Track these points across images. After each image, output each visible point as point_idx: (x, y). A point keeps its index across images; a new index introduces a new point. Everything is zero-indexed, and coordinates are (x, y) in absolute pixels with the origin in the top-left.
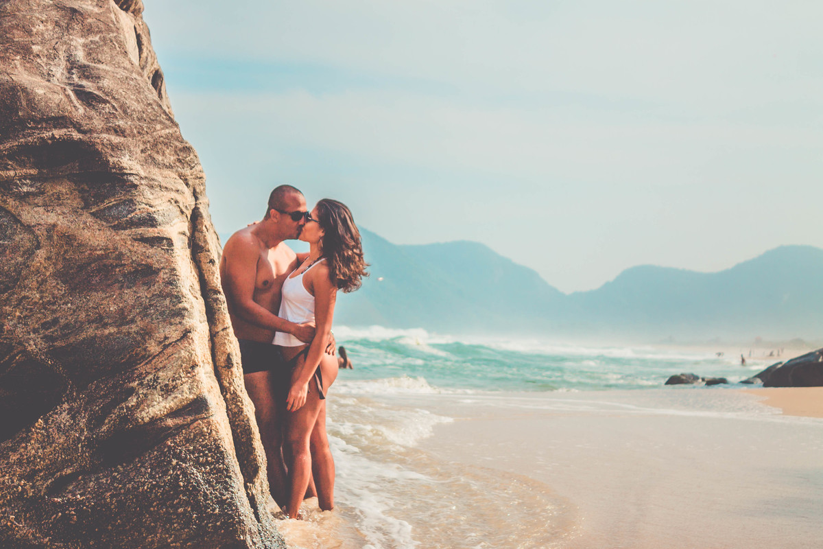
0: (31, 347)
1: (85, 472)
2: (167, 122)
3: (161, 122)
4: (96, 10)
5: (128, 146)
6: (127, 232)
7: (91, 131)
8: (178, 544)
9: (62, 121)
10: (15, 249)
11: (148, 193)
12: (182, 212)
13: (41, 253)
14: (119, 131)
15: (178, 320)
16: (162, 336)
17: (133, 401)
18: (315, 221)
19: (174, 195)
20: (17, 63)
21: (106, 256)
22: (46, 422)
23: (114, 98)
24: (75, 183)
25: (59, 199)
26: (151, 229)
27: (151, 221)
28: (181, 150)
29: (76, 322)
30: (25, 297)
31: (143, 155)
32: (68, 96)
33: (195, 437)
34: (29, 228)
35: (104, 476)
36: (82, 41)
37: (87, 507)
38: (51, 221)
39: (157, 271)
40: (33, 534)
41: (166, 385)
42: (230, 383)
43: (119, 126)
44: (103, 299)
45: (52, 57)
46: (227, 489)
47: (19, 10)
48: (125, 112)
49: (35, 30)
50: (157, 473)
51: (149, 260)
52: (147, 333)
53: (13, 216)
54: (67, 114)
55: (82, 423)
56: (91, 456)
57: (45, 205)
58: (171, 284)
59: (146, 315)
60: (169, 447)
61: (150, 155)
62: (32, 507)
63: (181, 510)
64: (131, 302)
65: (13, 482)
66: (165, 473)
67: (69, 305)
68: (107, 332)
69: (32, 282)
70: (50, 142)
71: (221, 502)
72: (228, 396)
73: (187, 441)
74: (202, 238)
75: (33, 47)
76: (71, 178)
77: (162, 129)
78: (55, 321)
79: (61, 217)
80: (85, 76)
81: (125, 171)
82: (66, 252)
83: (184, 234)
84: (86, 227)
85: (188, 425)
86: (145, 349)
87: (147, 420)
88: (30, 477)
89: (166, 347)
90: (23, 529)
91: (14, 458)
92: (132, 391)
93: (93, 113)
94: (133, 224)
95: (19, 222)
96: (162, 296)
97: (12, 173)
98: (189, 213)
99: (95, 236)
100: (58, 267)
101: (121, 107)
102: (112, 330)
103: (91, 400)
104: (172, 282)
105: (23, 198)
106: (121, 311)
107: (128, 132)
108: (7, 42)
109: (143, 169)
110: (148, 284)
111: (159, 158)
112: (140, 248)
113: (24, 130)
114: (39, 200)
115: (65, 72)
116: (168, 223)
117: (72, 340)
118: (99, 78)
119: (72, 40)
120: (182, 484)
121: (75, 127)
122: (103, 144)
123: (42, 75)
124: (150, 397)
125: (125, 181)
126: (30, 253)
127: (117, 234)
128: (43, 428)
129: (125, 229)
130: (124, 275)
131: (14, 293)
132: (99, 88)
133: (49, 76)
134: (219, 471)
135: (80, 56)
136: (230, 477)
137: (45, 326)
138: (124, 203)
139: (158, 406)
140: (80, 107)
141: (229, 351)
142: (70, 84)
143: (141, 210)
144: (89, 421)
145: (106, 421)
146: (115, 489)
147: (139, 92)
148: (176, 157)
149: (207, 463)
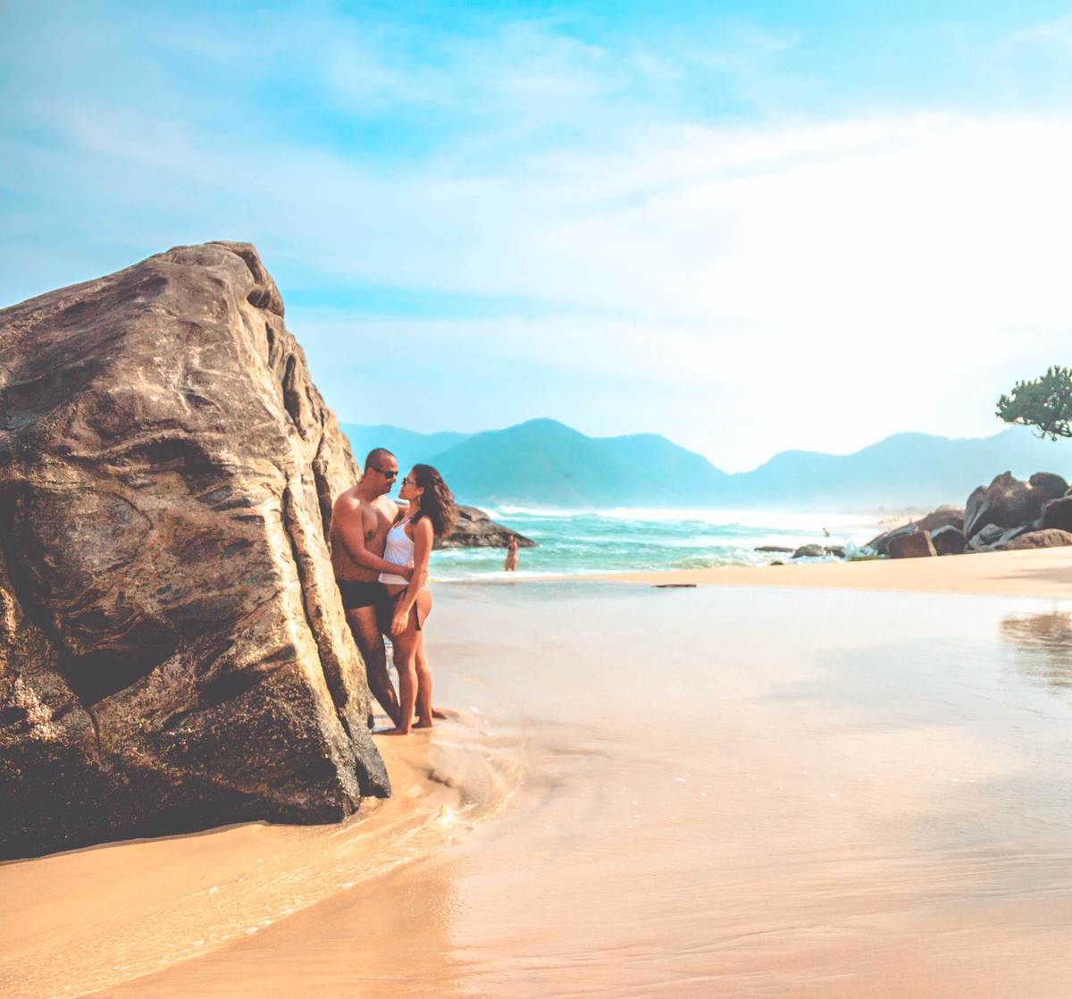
0: (149, 610)
1: (195, 710)
2: (265, 416)
3: (260, 418)
4: (215, 322)
5: (228, 442)
6: (226, 512)
7: (195, 430)
8: (274, 764)
9: (170, 423)
10: (132, 531)
11: (243, 480)
12: (274, 493)
13: (154, 534)
14: (219, 429)
15: (269, 583)
16: (257, 597)
17: (232, 651)
18: (412, 484)
19: (265, 480)
20: (140, 373)
21: (209, 533)
22: (162, 671)
23: (218, 400)
24: (181, 474)
25: (168, 487)
26: (245, 509)
27: (245, 503)
28: (275, 440)
29: (186, 587)
30: (142, 569)
31: (241, 447)
32: (179, 401)
33: (285, 677)
34: (143, 513)
35: (211, 712)
36: (199, 350)
37: (197, 738)
38: (161, 506)
39: (251, 544)
40: (153, 762)
41: (260, 637)
42: (321, 629)
43: (220, 425)
44: (207, 568)
45: (171, 366)
46: (313, 719)
47: (146, 327)
48: (227, 411)
49: (158, 344)
50: (254, 709)
51: (245, 535)
52: (244, 595)
53: (131, 504)
54: (175, 417)
55: (191, 670)
56: (200, 697)
57: (157, 493)
58: (263, 553)
59: (243, 580)
60: (263, 687)
61: (247, 447)
62: (153, 741)
63: (275, 737)
64: (231, 570)
65: (134, 720)
66: (260, 708)
67: (180, 574)
68: (210, 595)
69: (149, 557)
70: (160, 441)
71: (308, 729)
72: (319, 639)
73: (279, 681)
74: (292, 514)
75: (155, 359)
76: (177, 470)
77: (260, 423)
78: (169, 587)
79: (170, 503)
80: (197, 381)
81: (223, 463)
82: (176, 530)
83: (276, 510)
84: (192, 510)
85: (279, 668)
86: (242, 608)
87: (244, 665)
88: (149, 715)
89: (260, 605)
90: (145, 758)
91: (135, 701)
92: (232, 643)
93: (199, 415)
94: (229, 506)
95: (135, 508)
96: (257, 563)
97: (128, 469)
98: (280, 493)
99: (200, 516)
100: (170, 544)
101: (223, 408)
102: (215, 593)
103: (198, 652)
104: (265, 551)
105: (138, 488)
106: (222, 578)
107: (228, 429)
108: (132, 356)
109: (240, 459)
110: (243, 554)
111: (256, 449)
112: (237, 525)
113: (139, 432)
114: (152, 489)
115: (181, 378)
116: (260, 503)
117: (182, 602)
118: (208, 382)
119: (190, 350)
120: (274, 716)
121: (182, 427)
122: (204, 442)
123: (160, 382)
124: (247, 647)
125: (222, 471)
126: (145, 534)
127: (218, 515)
128: (159, 676)
129: (224, 510)
130: (225, 548)
131: (133, 567)
132: (207, 392)
133: (165, 383)
134: (306, 704)
135: (196, 362)
136: (316, 709)
137: (161, 591)
138: (222, 488)
139: (254, 654)
140: (187, 409)
141: (317, 603)
142: (184, 389)
143: (237, 494)
144: (197, 669)
145: (211, 668)
146: (219, 722)
147: (243, 393)
148: (271, 446)
149: (295, 698)
